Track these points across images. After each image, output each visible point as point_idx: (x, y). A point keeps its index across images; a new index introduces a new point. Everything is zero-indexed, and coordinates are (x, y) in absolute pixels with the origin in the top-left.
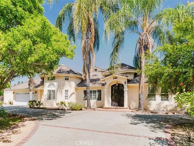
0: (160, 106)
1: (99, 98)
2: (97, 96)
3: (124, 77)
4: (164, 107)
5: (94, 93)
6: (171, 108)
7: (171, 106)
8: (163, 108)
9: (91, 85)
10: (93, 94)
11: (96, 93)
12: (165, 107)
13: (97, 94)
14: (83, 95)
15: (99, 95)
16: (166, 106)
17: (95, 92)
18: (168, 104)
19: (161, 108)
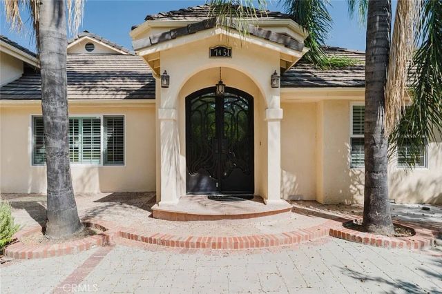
0: (397, 185)
1: (115, 154)
2: (103, 146)
3: (269, 45)
4: (410, 190)
5: (86, 131)
6: (434, 192)
7: (433, 186)
8: (406, 195)
9: (73, 93)
10: (81, 136)
11: (97, 131)
12: (414, 190)
13: (104, 136)
14: (31, 139)
15: (110, 141)
16: (419, 184)
17: (91, 125)
18: (424, 179)
19: (399, 195)
